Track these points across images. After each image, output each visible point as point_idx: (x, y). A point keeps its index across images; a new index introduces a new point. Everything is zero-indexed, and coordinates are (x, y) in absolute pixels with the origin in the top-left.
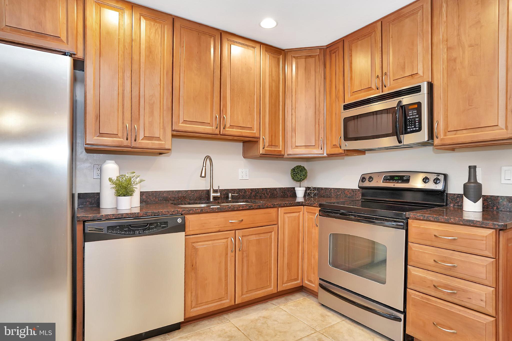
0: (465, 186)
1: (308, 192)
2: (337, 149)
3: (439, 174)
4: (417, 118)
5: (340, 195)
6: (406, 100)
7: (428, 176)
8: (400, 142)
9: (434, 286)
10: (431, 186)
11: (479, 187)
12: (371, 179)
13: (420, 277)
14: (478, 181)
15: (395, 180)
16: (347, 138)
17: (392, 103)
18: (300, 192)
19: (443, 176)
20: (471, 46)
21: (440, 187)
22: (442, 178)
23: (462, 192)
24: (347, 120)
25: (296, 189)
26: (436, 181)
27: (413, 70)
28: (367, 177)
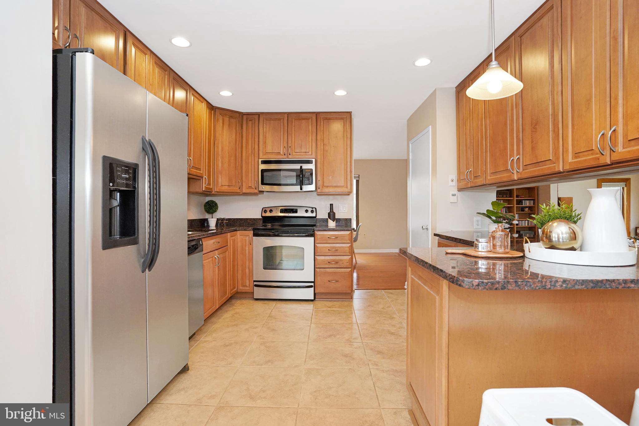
0: (329, 214)
1: (220, 222)
2: (253, 190)
3: (313, 208)
4: (310, 177)
5: (243, 223)
6: (305, 166)
7: (308, 209)
8: (301, 189)
9: (329, 262)
10: (309, 214)
11: (334, 214)
12: (271, 211)
13: (322, 260)
14: (334, 211)
15: (288, 211)
16: (263, 183)
17: (297, 166)
18: (212, 223)
19: (315, 209)
20: (334, 147)
21: (314, 215)
22: (314, 210)
23: (327, 217)
24: (263, 171)
25: (209, 220)
26: (312, 212)
27: (306, 150)
28: (268, 210)
